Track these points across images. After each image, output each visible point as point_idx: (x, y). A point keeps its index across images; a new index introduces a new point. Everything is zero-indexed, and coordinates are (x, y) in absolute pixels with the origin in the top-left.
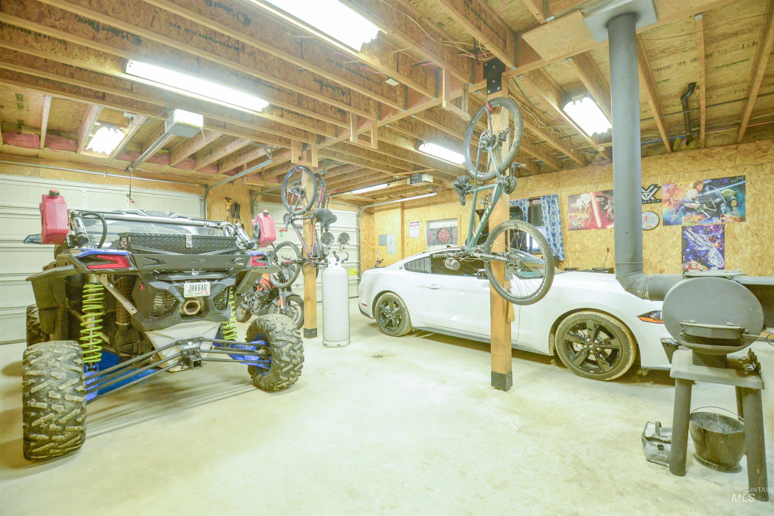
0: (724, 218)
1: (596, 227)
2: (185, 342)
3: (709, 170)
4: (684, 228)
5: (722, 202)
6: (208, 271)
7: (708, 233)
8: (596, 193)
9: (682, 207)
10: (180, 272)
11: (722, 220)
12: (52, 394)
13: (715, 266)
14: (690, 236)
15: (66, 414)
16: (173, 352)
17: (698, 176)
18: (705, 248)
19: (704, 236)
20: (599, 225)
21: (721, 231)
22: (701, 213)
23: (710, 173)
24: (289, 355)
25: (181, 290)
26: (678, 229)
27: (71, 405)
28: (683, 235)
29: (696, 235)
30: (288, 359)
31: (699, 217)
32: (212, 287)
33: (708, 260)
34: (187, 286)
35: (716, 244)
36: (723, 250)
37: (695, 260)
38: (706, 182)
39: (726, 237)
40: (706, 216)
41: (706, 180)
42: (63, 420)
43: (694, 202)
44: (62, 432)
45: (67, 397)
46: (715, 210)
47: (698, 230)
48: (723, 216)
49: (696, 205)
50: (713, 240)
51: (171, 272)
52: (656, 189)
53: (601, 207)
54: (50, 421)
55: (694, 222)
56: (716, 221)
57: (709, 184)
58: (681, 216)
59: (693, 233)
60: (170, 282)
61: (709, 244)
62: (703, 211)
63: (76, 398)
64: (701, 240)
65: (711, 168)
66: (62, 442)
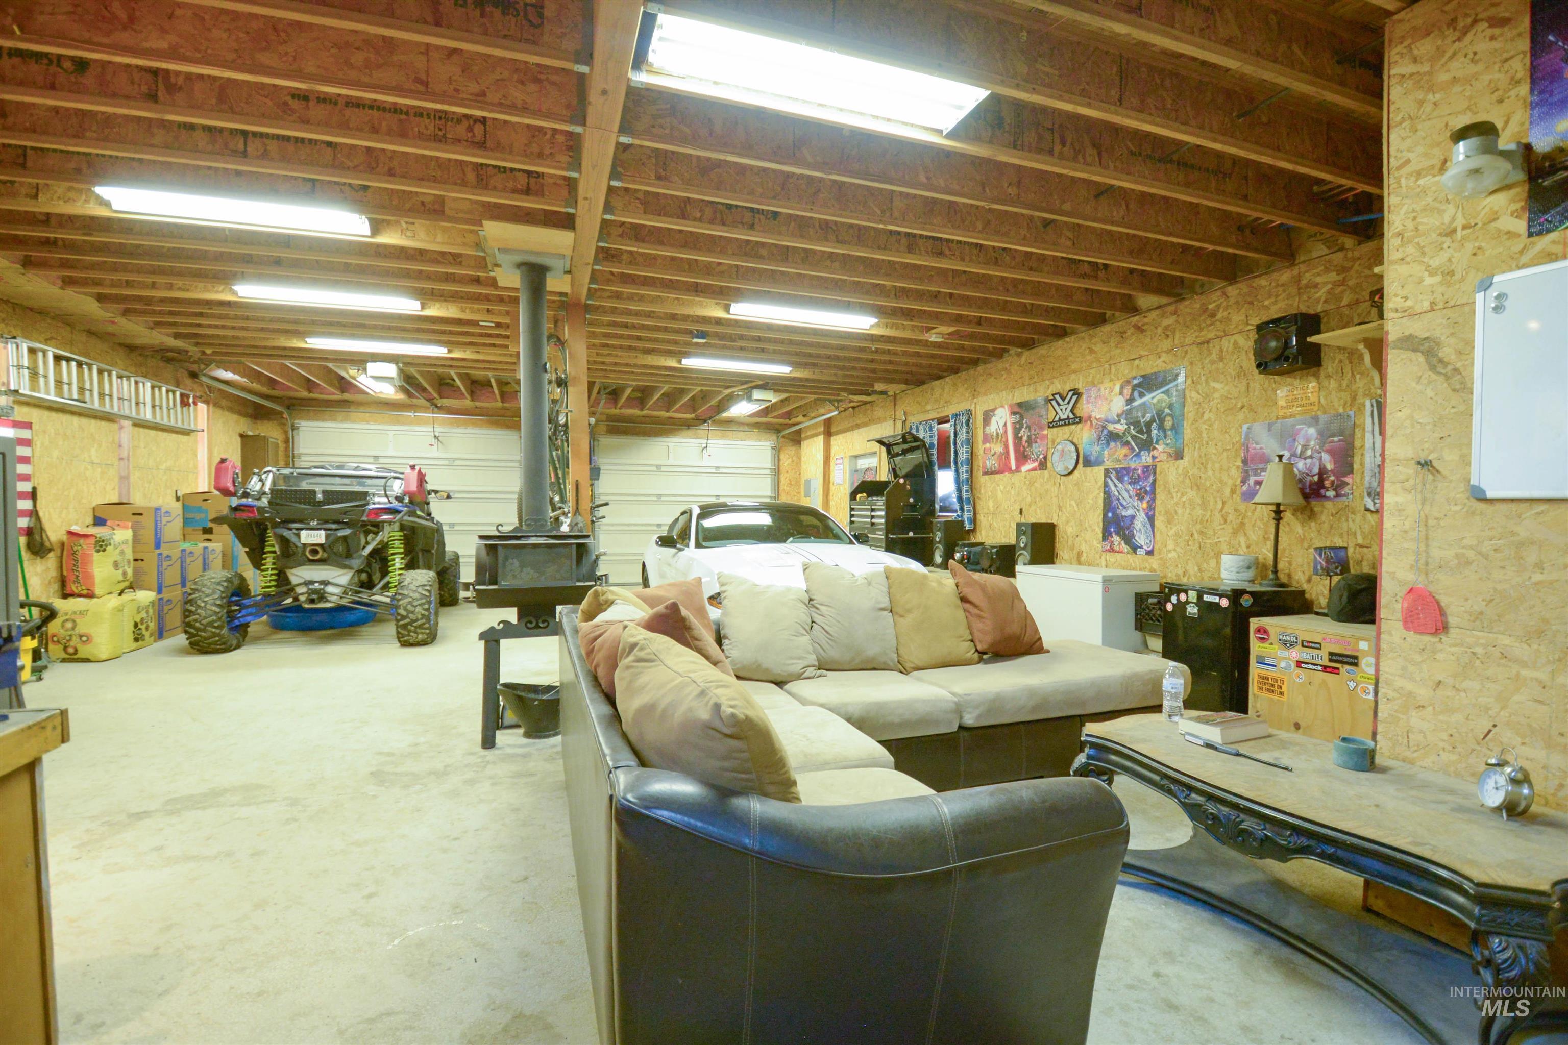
0: (1155, 453)
1: (1010, 470)
2: (312, 583)
3: (1140, 358)
4: (1107, 472)
5: (1152, 420)
6: (326, 522)
7: (1133, 482)
8: (1011, 406)
9: (1105, 432)
10: (301, 521)
11: (1154, 458)
12: (199, 602)
13: (1141, 547)
14: (1113, 488)
15: (205, 618)
16: (303, 590)
17: (1126, 370)
18: (1130, 512)
19: (1130, 487)
20: (1014, 468)
21: (1151, 478)
22: (1127, 443)
23: (1142, 363)
24: (405, 609)
25: (298, 536)
26: (1099, 471)
27: (209, 613)
28: (1106, 485)
29: (1120, 485)
30: (404, 613)
31: (1125, 450)
32: (327, 537)
33: (1133, 536)
34: (304, 533)
35: (1145, 505)
36: (1154, 515)
37: (1118, 534)
38: (1135, 382)
39: (1158, 491)
40: (1133, 449)
41: (1135, 378)
42: (205, 622)
43: (1119, 421)
44: (204, 630)
45: (208, 606)
46: (1145, 437)
47: (1123, 476)
48: (1155, 448)
49: (1120, 427)
50: (1141, 498)
51: (294, 521)
52: (1075, 398)
53: (1016, 431)
54: (196, 621)
55: (1118, 461)
56: (1146, 458)
57: (1139, 385)
58: (1103, 450)
59: (1116, 482)
60: (290, 529)
61: (1136, 504)
62: (1129, 439)
63: (214, 608)
64: (1125, 495)
65: (1143, 353)
66: (206, 639)
